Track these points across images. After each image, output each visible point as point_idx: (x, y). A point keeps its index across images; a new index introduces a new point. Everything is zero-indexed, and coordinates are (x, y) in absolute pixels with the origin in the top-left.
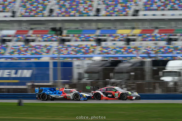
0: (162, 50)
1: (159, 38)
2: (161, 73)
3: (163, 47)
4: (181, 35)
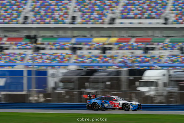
0: (139, 59)
1: (135, 47)
2: (137, 83)
3: (140, 57)
4: (158, 44)
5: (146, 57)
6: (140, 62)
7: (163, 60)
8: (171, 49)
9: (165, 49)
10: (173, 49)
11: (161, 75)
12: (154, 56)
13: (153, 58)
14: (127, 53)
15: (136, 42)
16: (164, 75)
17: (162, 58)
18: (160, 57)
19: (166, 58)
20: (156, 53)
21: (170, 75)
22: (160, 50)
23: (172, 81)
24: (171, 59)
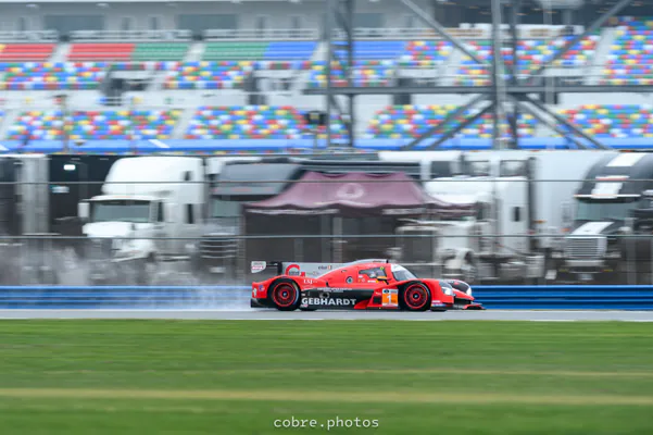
0: (86, 126)
1: (72, 80)
3: (89, 116)
4: (160, 68)
5: (113, 119)
6: (88, 136)
7: (180, 130)
8: (210, 87)
9: (190, 87)
10: (219, 87)
11: (178, 175)
12: (147, 114)
13: (139, 119)
14: (42, 104)
15: (71, 58)
16: (187, 177)
17: (175, 119)
18: (166, 116)
19: (194, 118)
20: (151, 102)
21: (212, 176)
22: (166, 87)
23: (220, 197)
24: (214, 122)
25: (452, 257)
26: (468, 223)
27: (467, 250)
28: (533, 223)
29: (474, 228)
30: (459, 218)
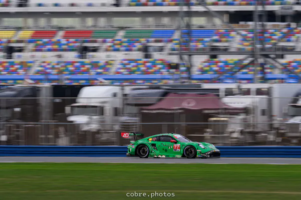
0: (71, 68)
1: (64, 47)
2: (68, 109)
3: (72, 63)
4: (104, 42)
5: (83, 64)
6: (72, 73)
7: (113, 69)
8: (127, 50)
9: (117, 50)
10: (130, 50)
11: (109, 94)
12: (98, 62)
13: (95, 65)
14: (50, 57)
15: (65, 37)
16: (115, 95)
17: (111, 64)
18: (107, 63)
19: (119, 65)
20: (101, 57)
21: (125, 95)
22: (107, 50)
23: (128, 104)
24: (128, 66)
25: (234, 132)
26: (242, 116)
27: (241, 129)
28: (271, 116)
29: (244, 119)
30: (237, 114)
